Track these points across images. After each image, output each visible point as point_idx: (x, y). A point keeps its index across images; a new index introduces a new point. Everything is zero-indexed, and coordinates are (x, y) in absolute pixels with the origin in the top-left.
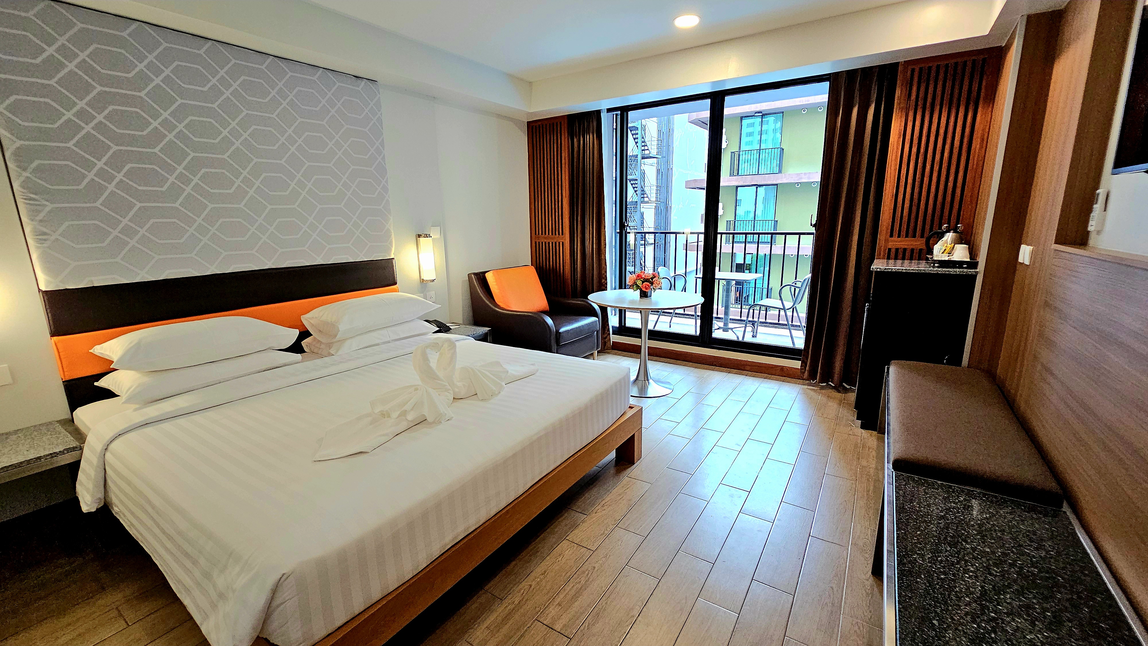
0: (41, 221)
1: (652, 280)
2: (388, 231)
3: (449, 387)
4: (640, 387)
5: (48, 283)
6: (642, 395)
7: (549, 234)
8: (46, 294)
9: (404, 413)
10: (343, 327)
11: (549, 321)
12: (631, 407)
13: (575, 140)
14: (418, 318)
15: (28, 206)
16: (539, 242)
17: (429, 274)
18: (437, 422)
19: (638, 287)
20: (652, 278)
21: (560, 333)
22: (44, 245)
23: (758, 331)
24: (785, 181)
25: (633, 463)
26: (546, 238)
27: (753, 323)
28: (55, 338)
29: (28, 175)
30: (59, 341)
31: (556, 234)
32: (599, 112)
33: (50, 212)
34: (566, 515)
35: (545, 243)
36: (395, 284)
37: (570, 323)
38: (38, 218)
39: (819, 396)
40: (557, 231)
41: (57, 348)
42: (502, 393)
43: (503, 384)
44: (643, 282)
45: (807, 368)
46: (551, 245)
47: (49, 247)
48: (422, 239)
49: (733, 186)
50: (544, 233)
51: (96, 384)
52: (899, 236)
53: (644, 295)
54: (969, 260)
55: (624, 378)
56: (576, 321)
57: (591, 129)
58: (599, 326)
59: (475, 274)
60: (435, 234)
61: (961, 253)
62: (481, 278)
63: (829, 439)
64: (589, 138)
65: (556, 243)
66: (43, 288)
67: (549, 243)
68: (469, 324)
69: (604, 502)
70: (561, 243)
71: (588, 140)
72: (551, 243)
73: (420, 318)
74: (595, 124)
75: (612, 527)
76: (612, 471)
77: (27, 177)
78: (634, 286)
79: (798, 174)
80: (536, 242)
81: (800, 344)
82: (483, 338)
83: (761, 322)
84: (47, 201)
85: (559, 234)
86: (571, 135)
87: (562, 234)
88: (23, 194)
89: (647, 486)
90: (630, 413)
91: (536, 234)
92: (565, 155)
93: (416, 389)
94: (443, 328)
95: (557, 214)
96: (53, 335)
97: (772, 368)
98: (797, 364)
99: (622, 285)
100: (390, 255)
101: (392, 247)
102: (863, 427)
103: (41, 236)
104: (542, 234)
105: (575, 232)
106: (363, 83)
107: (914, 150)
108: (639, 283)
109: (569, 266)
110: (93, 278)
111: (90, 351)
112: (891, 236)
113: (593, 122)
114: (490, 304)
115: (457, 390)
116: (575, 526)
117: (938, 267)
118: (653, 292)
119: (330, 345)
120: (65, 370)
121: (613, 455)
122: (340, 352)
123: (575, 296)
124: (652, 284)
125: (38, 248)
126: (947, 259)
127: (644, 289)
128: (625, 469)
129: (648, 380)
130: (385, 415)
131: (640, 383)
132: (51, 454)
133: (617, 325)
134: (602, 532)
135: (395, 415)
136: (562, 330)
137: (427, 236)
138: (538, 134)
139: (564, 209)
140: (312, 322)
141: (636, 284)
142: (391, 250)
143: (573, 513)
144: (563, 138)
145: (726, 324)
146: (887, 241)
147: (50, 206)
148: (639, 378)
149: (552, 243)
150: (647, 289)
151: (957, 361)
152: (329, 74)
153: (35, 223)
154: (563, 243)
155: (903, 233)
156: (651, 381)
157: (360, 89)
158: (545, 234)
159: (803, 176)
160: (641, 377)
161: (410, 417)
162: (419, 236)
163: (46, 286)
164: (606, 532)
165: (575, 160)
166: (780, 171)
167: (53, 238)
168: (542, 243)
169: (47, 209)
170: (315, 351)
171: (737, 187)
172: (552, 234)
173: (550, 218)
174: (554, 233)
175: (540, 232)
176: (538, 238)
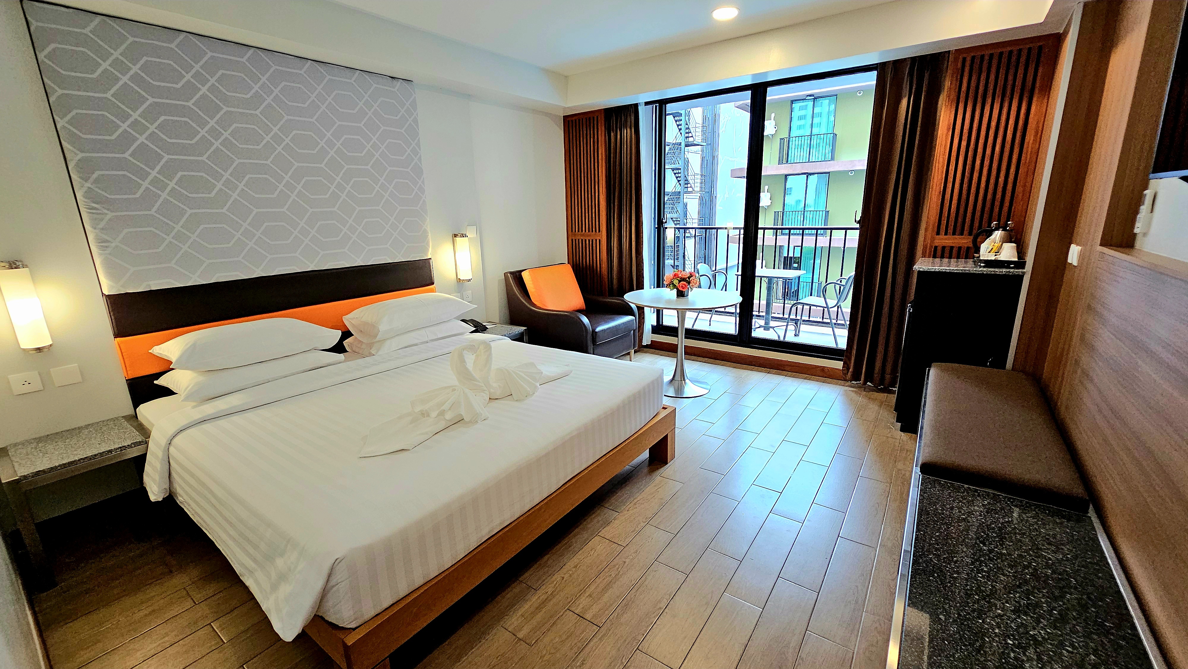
0: (103, 229)
1: (689, 279)
2: (425, 231)
3: (485, 388)
4: (676, 388)
5: (110, 288)
6: (679, 395)
7: (585, 231)
8: (109, 299)
9: (442, 413)
10: (383, 327)
11: (585, 320)
12: (664, 408)
13: (612, 134)
14: (454, 318)
15: (91, 215)
16: (576, 239)
17: (465, 274)
18: (474, 422)
19: (675, 286)
20: (689, 278)
21: (596, 332)
22: (106, 252)
23: (801, 329)
24: (837, 168)
25: (667, 464)
26: (583, 235)
27: (796, 321)
28: (118, 339)
29: (89, 185)
30: (122, 342)
31: (592, 231)
32: (636, 106)
33: (110, 220)
34: (599, 511)
35: (582, 240)
36: (433, 284)
37: (606, 322)
38: (101, 226)
39: (860, 399)
40: (594, 228)
41: (121, 349)
42: (536, 394)
43: (538, 384)
44: (680, 281)
45: (850, 369)
47: (110, 254)
48: (458, 239)
49: (782, 175)
50: (580, 231)
51: (155, 382)
52: (946, 234)
53: (681, 294)
54: (1017, 260)
55: (657, 380)
56: (613, 320)
57: (629, 123)
58: (635, 326)
59: (511, 273)
60: (471, 233)
61: (1008, 253)
62: (517, 277)
63: (867, 441)
64: (627, 133)
65: (592, 240)
66: (106, 293)
67: (586, 240)
68: (506, 323)
69: (636, 501)
70: (598, 241)
71: (625, 134)
72: (587, 241)
73: (457, 318)
74: (633, 118)
75: (643, 524)
76: (646, 470)
77: (89, 188)
78: (671, 285)
79: (851, 162)
80: (572, 240)
81: (843, 344)
82: (519, 338)
83: (804, 321)
84: (108, 210)
85: (596, 231)
86: (608, 130)
87: (599, 231)
88: (86, 204)
89: (679, 486)
90: (664, 413)
91: (572, 231)
92: (602, 151)
93: (454, 390)
94: (480, 328)
95: (593, 210)
96: (116, 336)
97: (813, 368)
98: (839, 365)
99: (659, 284)
100: (427, 255)
101: (429, 247)
102: (903, 430)
103: (103, 243)
104: (579, 231)
105: (612, 227)
106: (399, 83)
107: (964, 143)
108: (676, 282)
109: (606, 264)
110: (151, 283)
111: (150, 351)
112: (938, 233)
113: (630, 116)
114: (526, 304)
115: (492, 390)
116: (607, 523)
117: (984, 267)
118: (690, 291)
119: (370, 345)
120: (128, 369)
121: (646, 455)
122: (380, 353)
123: (611, 294)
124: (689, 283)
125: (100, 254)
126: (993, 258)
127: (681, 289)
128: (658, 469)
129: (684, 380)
130: (425, 414)
131: (676, 383)
132: (120, 447)
133: (655, 324)
134: (633, 529)
135: (434, 414)
136: (598, 329)
137: (463, 236)
138: (574, 128)
139: (601, 207)
140: (353, 322)
141: (673, 284)
142: (428, 250)
143: (606, 510)
144: (600, 133)
145: (767, 323)
146: (933, 239)
147: (110, 215)
148: (676, 378)
149: (589, 240)
150: (683, 288)
151: (1000, 363)
152: (366, 76)
153: (97, 231)
154: (600, 240)
155: (950, 230)
156: (687, 381)
157: (395, 90)
158: (582, 231)
159: (857, 163)
160: (678, 377)
161: (449, 416)
162: (456, 236)
163: (109, 291)
164: (637, 529)
165: (612, 155)
166: (833, 159)
167: (113, 245)
168: (579, 240)
169: (108, 217)
170: (357, 350)
171: (786, 176)
172: (589, 231)
173: (587, 215)
174: (591, 230)
175: (577, 230)
176: (575, 235)
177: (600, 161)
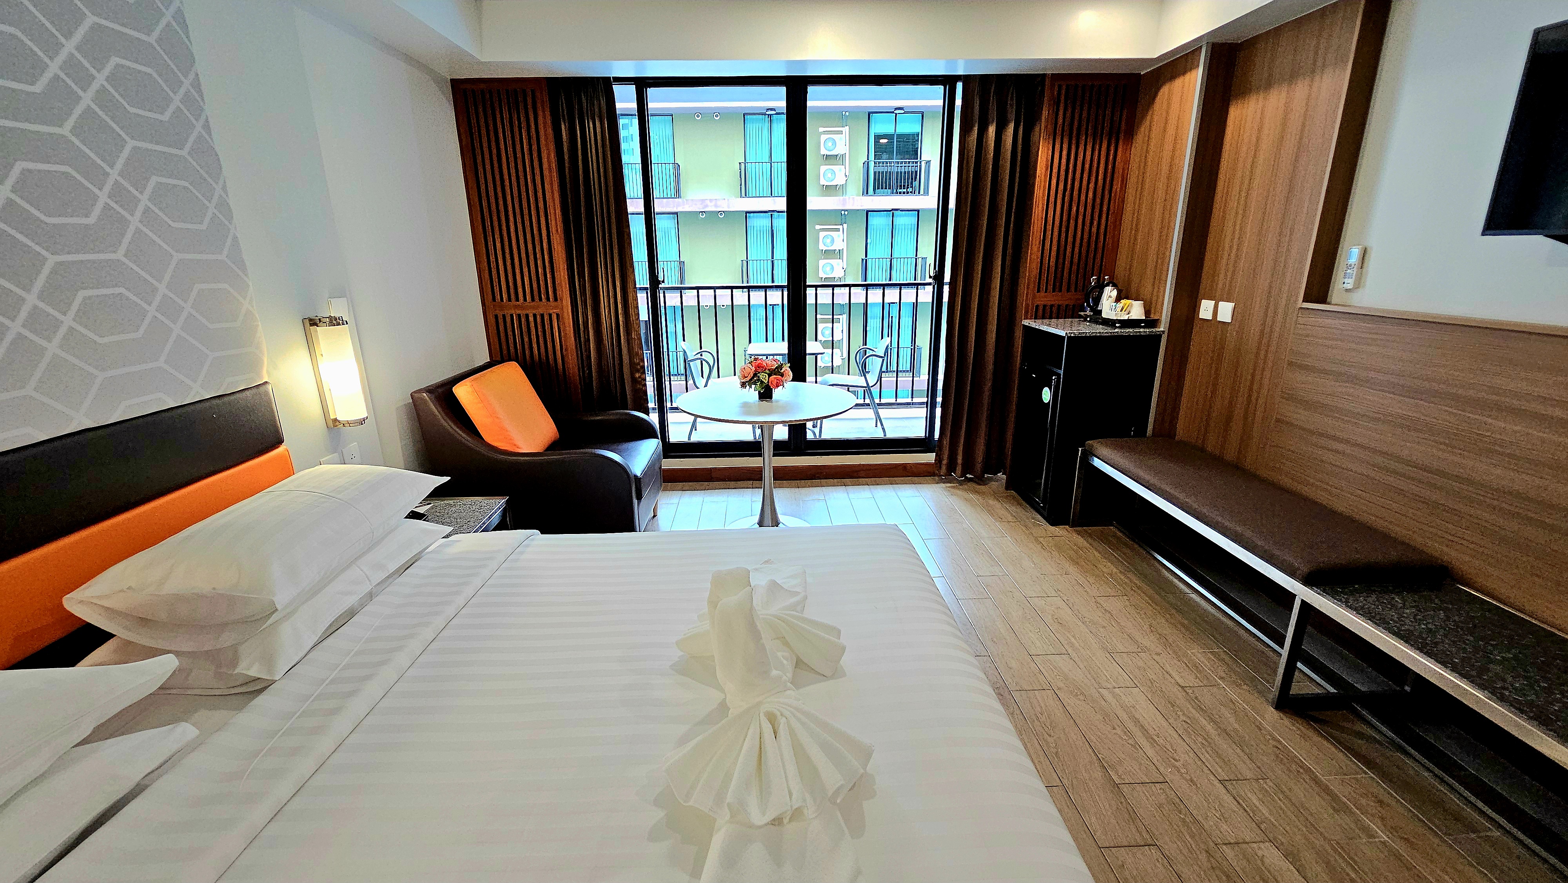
7: (525, 300)
13: (565, 126)
16: (504, 316)
24: (687, 208)
26: (516, 307)
31: (541, 299)
32: (609, 81)
35: (518, 316)
36: (279, 441)
40: (542, 291)
45: (945, 462)
46: (531, 319)
48: (321, 331)
50: (514, 299)
53: (764, 394)
54: (1144, 318)
57: (596, 110)
61: (1136, 311)
62: (447, 397)
64: (591, 127)
67: (527, 315)
70: (554, 316)
71: (591, 130)
72: (530, 315)
73: (394, 514)
74: (600, 102)
79: (703, 201)
80: (496, 317)
85: (548, 299)
86: (556, 117)
87: (556, 300)
91: (494, 299)
95: (539, 262)
98: (930, 457)
100: (256, 374)
101: (261, 355)
102: (1049, 522)
104: (509, 300)
105: (579, 293)
109: (575, 354)
112: (1039, 291)
113: (598, 97)
114: (482, 450)
126: (1126, 317)
137: (335, 322)
139: (555, 255)
142: (259, 363)
144: (540, 121)
146: (1034, 297)
149: (535, 316)
154: (558, 315)
155: (1050, 287)
158: (517, 299)
159: (708, 202)
162: (312, 323)
166: (677, 196)
168: (513, 316)
172: (533, 300)
173: (525, 270)
174: (536, 297)
175: (505, 296)
176: (502, 308)
177: (546, 173)
